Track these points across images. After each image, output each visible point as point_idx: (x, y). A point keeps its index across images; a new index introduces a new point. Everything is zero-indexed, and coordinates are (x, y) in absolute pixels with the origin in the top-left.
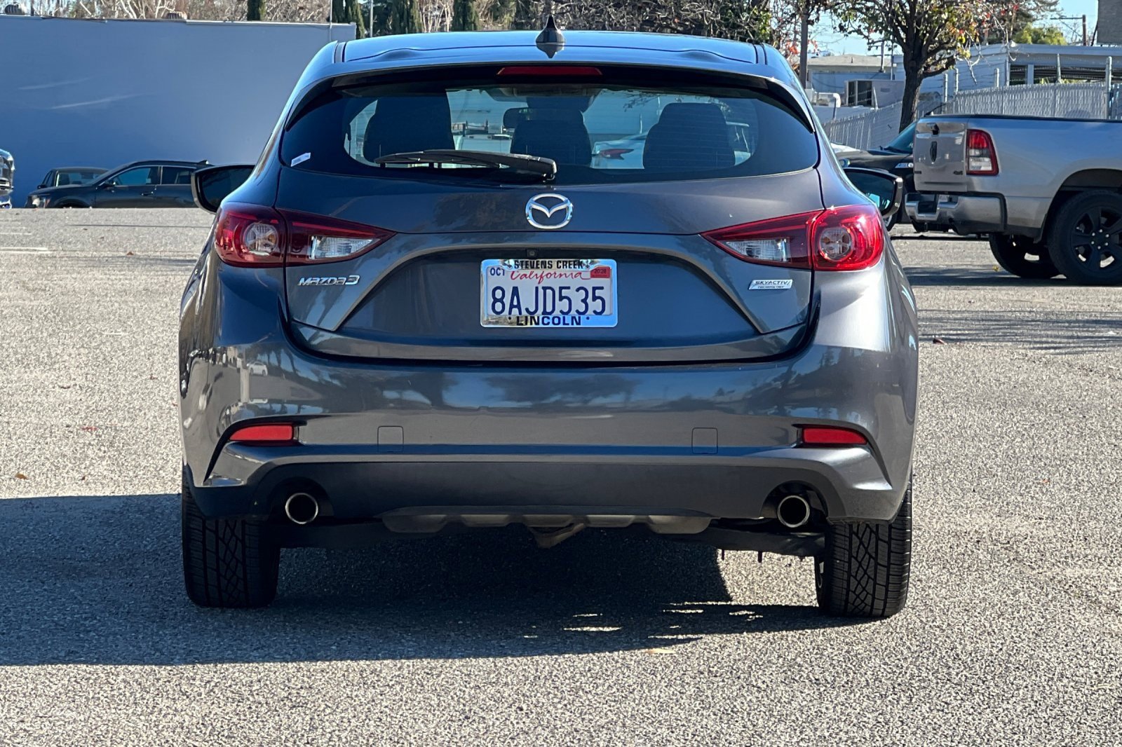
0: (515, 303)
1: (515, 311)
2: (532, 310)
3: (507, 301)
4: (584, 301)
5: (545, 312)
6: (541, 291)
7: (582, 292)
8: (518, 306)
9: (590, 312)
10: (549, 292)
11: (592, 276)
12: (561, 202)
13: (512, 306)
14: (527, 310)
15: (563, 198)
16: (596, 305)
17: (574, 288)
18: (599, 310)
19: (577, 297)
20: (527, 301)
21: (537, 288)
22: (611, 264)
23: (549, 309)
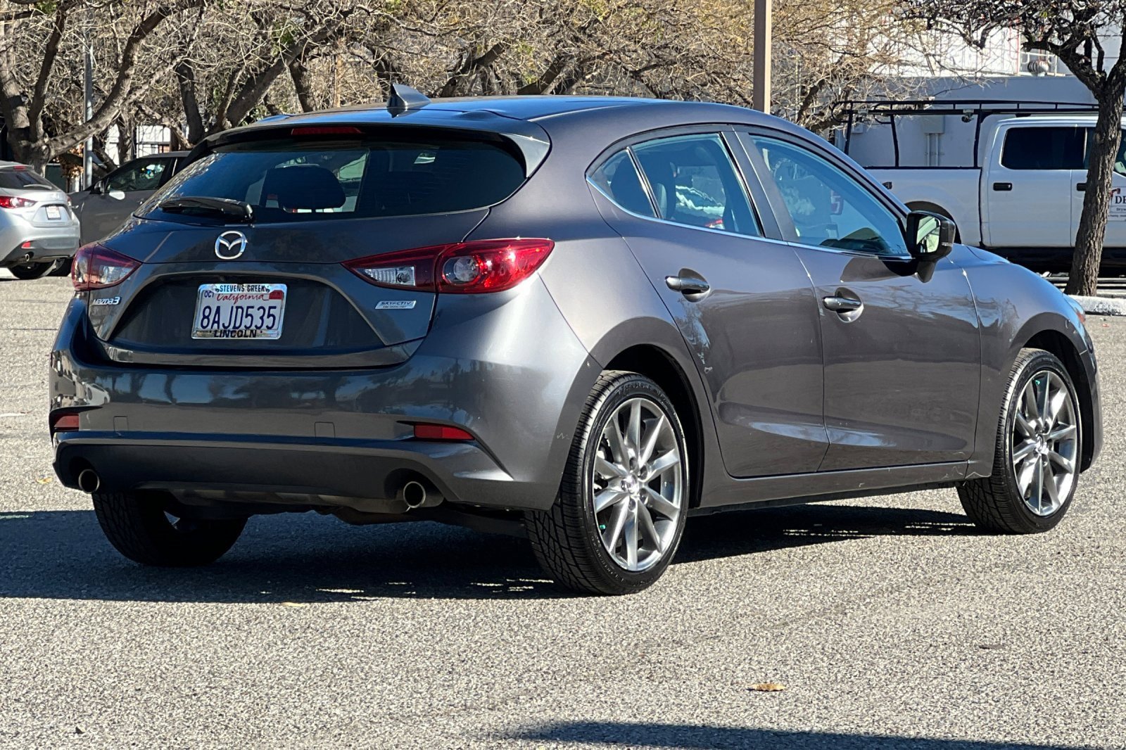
0: (216, 320)
1: (216, 325)
2: (226, 325)
3: (211, 318)
4: (262, 318)
5: (234, 327)
6: (235, 309)
7: (262, 310)
8: (218, 322)
9: (264, 327)
10: (240, 310)
11: (271, 298)
12: (238, 237)
13: (214, 322)
14: (223, 324)
15: (241, 235)
16: (268, 322)
17: (257, 307)
18: (270, 325)
19: (257, 314)
20: (224, 319)
21: (232, 307)
22: (283, 288)
23: (237, 325)
